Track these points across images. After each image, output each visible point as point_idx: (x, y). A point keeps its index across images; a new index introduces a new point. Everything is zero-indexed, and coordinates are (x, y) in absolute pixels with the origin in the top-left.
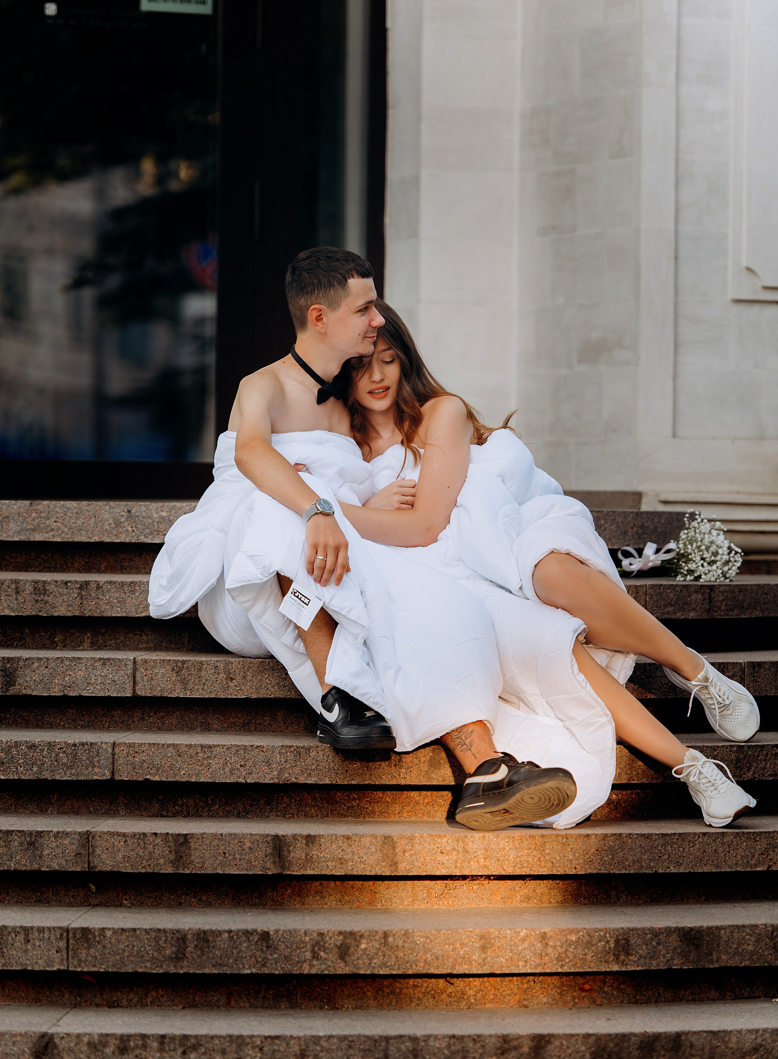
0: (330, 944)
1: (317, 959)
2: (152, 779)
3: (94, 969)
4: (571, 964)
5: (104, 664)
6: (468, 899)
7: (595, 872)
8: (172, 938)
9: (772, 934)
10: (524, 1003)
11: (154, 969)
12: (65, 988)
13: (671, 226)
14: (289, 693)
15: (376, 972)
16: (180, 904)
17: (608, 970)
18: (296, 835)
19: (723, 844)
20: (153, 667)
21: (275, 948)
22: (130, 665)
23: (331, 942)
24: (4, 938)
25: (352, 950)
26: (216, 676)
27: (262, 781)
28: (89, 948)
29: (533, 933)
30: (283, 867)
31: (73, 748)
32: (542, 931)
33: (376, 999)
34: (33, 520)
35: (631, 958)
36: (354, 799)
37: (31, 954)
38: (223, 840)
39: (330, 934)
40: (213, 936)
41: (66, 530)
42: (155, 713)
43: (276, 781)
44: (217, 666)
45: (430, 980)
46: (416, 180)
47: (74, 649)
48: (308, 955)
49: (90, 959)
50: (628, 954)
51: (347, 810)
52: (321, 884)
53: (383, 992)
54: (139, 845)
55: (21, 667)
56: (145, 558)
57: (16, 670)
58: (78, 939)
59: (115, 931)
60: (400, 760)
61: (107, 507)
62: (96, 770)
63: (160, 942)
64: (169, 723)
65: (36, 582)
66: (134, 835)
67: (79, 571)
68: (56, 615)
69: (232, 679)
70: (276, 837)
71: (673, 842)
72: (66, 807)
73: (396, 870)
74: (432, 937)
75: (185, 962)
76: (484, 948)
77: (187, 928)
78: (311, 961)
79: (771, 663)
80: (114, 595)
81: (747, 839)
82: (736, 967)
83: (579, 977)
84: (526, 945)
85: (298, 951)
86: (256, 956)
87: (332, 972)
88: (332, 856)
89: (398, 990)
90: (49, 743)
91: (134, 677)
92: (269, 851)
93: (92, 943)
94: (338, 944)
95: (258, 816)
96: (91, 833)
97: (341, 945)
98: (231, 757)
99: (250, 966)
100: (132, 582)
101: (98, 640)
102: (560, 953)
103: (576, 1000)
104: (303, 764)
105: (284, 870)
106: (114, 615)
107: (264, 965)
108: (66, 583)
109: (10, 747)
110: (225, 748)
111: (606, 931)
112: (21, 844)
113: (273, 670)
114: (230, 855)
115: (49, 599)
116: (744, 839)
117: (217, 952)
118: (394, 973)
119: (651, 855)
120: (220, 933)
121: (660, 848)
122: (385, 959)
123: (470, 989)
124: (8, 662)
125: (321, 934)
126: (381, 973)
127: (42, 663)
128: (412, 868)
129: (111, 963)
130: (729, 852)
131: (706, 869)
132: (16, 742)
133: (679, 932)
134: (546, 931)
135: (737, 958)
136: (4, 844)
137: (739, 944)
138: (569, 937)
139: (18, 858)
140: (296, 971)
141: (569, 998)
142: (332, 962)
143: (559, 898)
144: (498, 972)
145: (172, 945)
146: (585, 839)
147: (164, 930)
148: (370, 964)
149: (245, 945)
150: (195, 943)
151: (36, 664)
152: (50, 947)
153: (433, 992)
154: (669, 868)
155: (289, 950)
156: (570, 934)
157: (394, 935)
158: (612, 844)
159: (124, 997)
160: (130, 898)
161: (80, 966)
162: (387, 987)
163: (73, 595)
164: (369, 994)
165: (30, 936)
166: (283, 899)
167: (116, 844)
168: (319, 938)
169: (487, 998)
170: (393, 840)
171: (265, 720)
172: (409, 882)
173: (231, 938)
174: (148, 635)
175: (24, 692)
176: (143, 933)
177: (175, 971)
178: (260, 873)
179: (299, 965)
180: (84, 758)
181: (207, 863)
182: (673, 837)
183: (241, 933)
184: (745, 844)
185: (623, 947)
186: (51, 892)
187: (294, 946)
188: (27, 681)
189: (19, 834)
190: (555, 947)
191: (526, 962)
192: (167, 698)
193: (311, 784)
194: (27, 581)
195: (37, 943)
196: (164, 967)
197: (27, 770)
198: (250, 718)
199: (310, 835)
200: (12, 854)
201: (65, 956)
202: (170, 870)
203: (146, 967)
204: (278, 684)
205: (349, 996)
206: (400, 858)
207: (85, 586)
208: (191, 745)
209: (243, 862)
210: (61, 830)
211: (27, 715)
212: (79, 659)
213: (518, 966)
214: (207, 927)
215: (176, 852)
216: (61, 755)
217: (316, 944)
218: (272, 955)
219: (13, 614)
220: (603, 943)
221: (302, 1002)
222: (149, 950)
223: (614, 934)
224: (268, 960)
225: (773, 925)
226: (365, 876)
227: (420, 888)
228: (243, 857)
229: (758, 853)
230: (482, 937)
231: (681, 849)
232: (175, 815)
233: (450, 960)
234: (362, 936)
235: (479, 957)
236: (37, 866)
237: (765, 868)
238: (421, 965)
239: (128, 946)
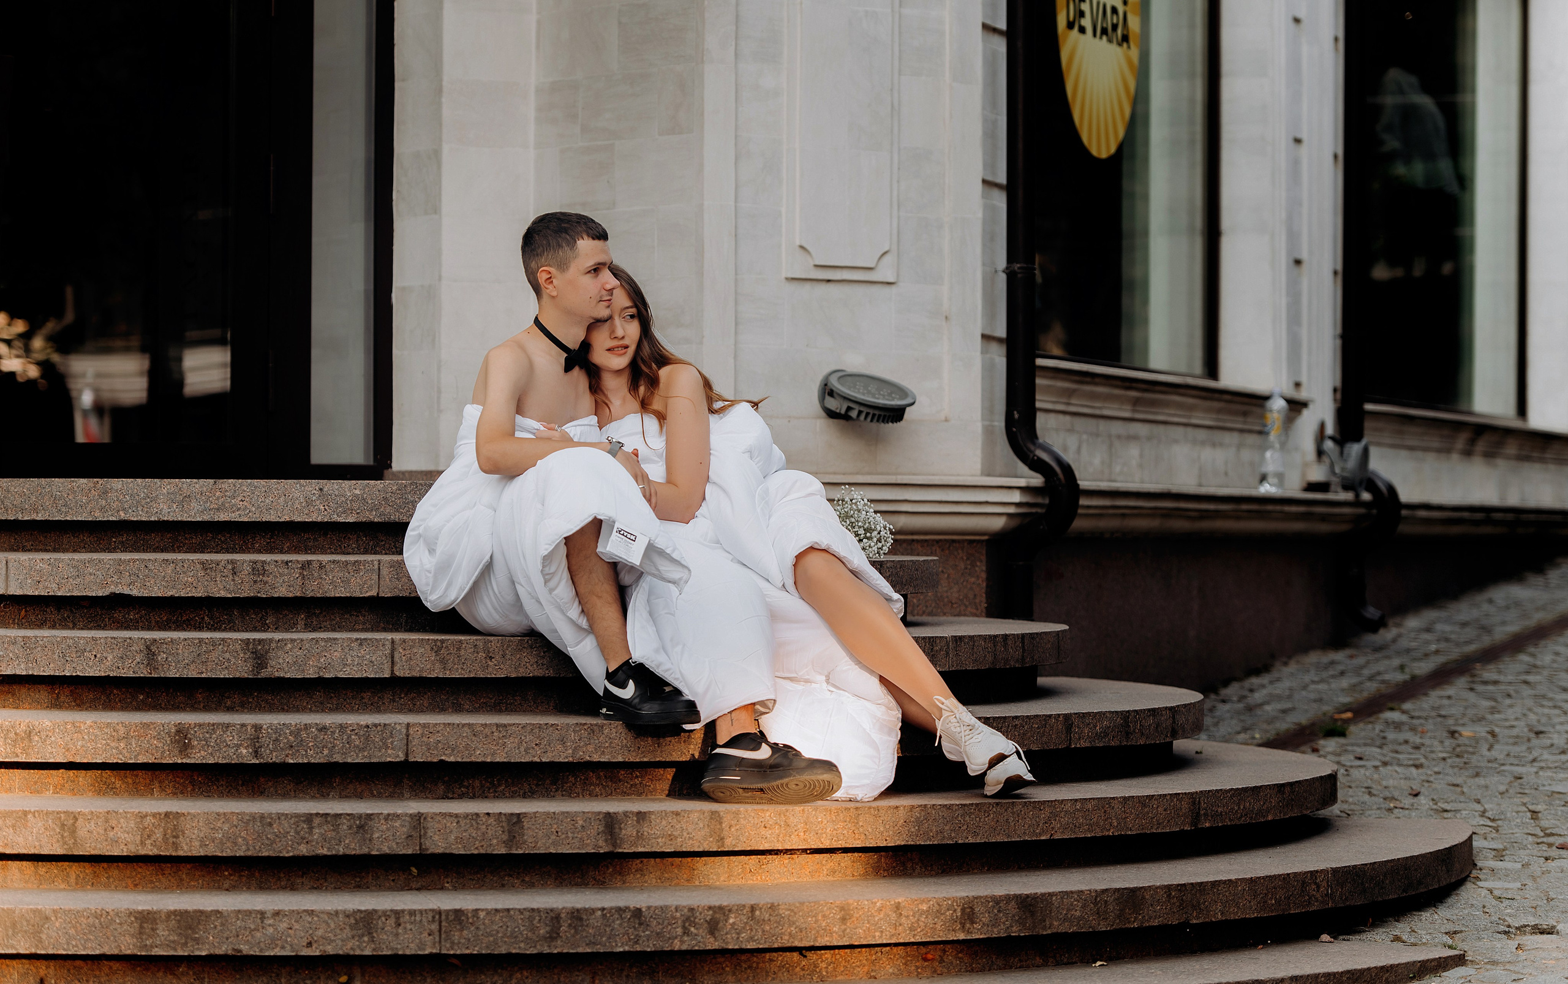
0: (700, 920)
1: (688, 935)
2: (447, 759)
3: (467, 952)
4: (922, 933)
5: (361, 644)
6: (780, 873)
7: (903, 843)
8: (546, 917)
9: (1096, 899)
10: (872, 974)
11: (527, 950)
12: (427, 973)
13: (732, 203)
14: (547, 672)
15: (744, 947)
16: (503, 886)
17: (955, 939)
18: (627, 812)
19: (1013, 813)
20: (412, 647)
21: (648, 925)
22: (388, 646)
23: (700, 918)
24: (374, 922)
25: (721, 925)
26: (476, 655)
27: (557, 760)
28: (462, 930)
29: (888, 903)
30: (615, 845)
31: (366, 729)
32: (897, 901)
33: (734, 974)
34: (218, 499)
35: (975, 926)
36: (637, 777)
37: (402, 938)
38: (555, 818)
39: (700, 909)
40: (586, 914)
41: (254, 509)
42: (406, 695)
43: (571, 759)
44: (476, 645)
45: (785, 954)
46: (436, 155)
47: (287, 630)
48: (679, 931)
49: (463, 941)
50: (973, 922)
51: (630, 788)
52: (642, 862)
53: (741, 967)
54: (472, 825)
55: (273, 649)
56: (331, 538)
57: (267, 652)
58: (451, 921)
59: (489, 912)
60: (689, 737)
61: (298, 485)
62: (390, 752)
63: (535, 922)
64: (420, 705)
65: (255, 562)
66: (466, 816)
67: (260, 552)
68: (276, 595)
69: (491, 658)
70: (608, 814)
72: (348, 790)
73: (723, 846)
74: (796, 910)
75: (559, 942)
76: (843, 920)
77: (560, 907)
78: (682, 937)
79: (969, 636)
80: (338, 574)
82: (1066, 933)
83: (922, 947)
84: (882, 916)
85: (670, 927)
86: (628, 934)
87: (702, 947)
88: (662, 833)
89: (755, 965)
90: (341, 725)
91: (393, 657)
92: (601, 829)
93: (465, 925)
94: (707, 919)
95: (543, 796)
96: (423, 814)
97: (711, 919)
98: (525, 736)
99: (623, 943)
100: (356, 562)
101: (312, 622)
102: (913, 923)
103: (919, 970)
104: (597, 742)
105: (616, 848)
106: (337, 595)
107: (636, 943)
108: (287, 563)
109: (299, 730)
110: (520, 726)
111: (954, 900)
112: (350, 828)
113: (531, 648)
114: (563, 834)
115: (269, 579)
117: (590, 931)
118: (761, 947)
120: (593, 911)
121: (960, 818)
122: (752, 934)
123: (822, 962)
124: (259, 644)
125: (691, 910)
126: (749, 947)
127: (295, 644)
128: (738, 843)
129: (484, 945)
131: (999, 839)
132: (306, 725)
133: (1017, 900)
134: (900, 901)
135: (1066, 924)
136: (332, 828)
137: (1068, 910)
138: (920, 907)
139: (347, 842)
140: (667, 948)
141: (913, 968)
142: (702, 937)
143: (861, 871)
144: (856, 943)
145: (546, 925)
146: (895, 811)
147: (538, 909)
148: (738, 938)
149: (618, 922)
150: (569, 922)
151: (289, 645)
152: (422, 930)
153: (787, 966)
155: (660, 927)
156: (921, 904)
157: (761, 909)
158: (918, 815)
159: (488, 979)
160: (452, 882)
161: (452, 949)
162: (745, 962)
163: (294, 575)
164: (728, 969)
165: (402, 920)
166: (604, 878)
167: (448, 825)
168: (690, 914)
169: (838, 970)
170: (719, 815)
171: (516, 700)
172: (725, 858)
173: (604, 916)
174: (364, 616)
175: (277, 674)
176: (517, 913)
177: (548, 951)
178: (593, 851)
179: (671, 941)
180: (377, 740)
181: (540, 843)
183: (613, 911)
185: (969, 915)
186: (370, 877)
187: (666, 922)
188: (280, 663)
189: (348, 818)
190: (907, 917)
191: (882, 932)
192: (426, 678)
193: (604, 762)
194: (244, 561)
195: (409, 926)
196: (538, 947)
197: (317, 753)
198: (501, 698)
199: (641, 812)
200: (340, 837)
201: (437, 939)
202: (503, 851)
203: (520, 947)
204: (537, 662)
205: (708, 972)
206: (727, 833)
207: (307, 566)
208: (486, 724)
209: (575, 841)
210: (392, 812)
211: (272, 699)
212: (335, 639)
213: (874, 937)
214: (579, 906)
215: (509, 832)
216: (353, 737)
217: (687, 919)
218: (644, 932)
219: (230, 596)
220: (951, 912)
221: (664, 979)
222: (523, 930)
223: (960, 902)
224: (640, 937)
225: (1096, 891)
226: (694, 852)
227: (736, 864)
228: (576, 835)
230: (842, 909)
232: (461, 797)
233: (813, 932)
234: (730, 911)
235: (839, 929)
236: (367, 850)
238: (787, 937)
239: (501, 927)
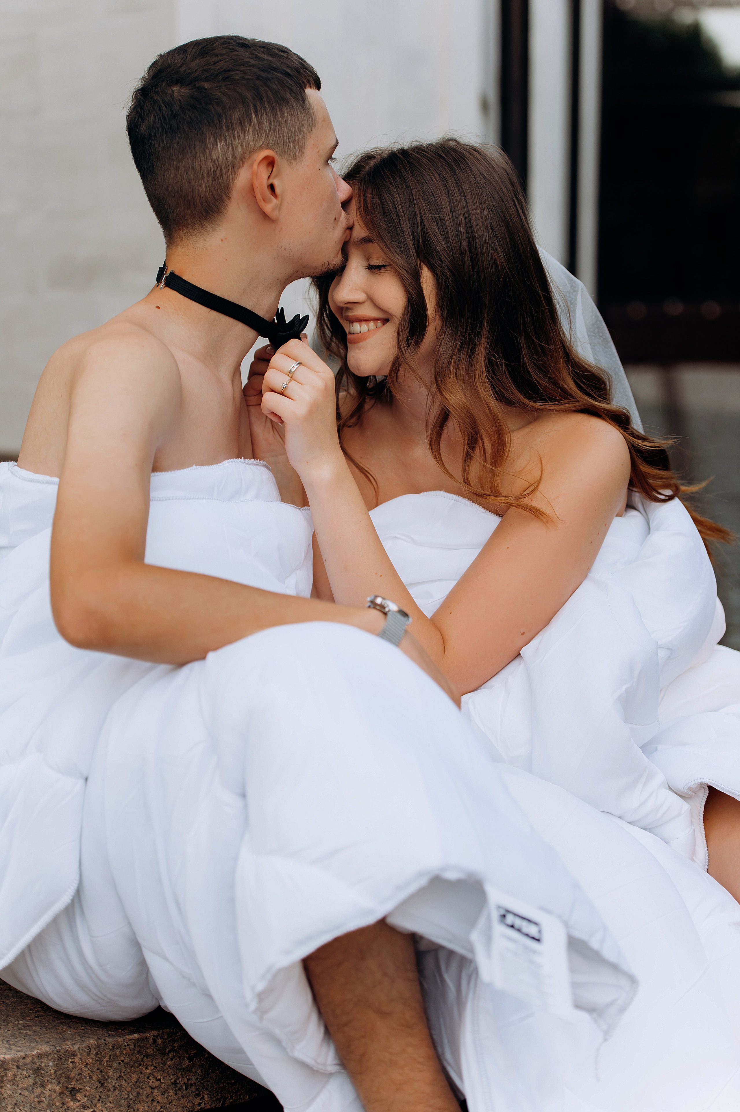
14: (197, 1101)
26: (38, 1091)
69: (73, 1092)
204: (175, 1083)
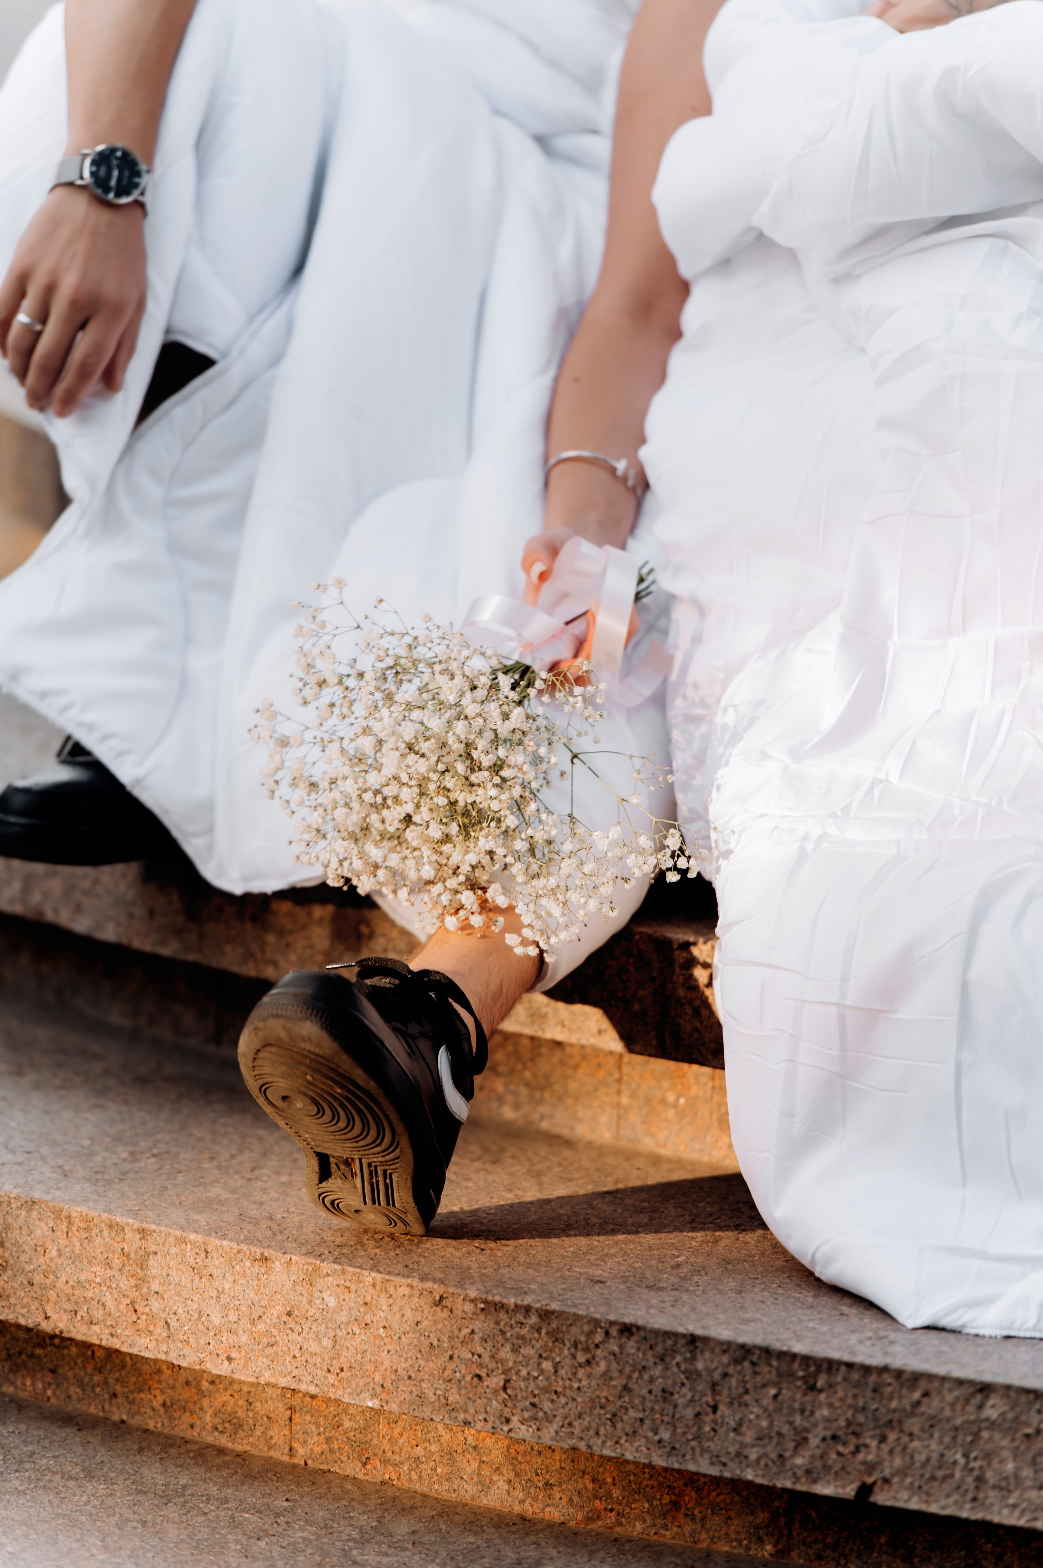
71: (522, 1338)
81: (780, 1375)
116: (767, 1372)
119: (451, 1366)
130: (715, 1409)
154: (508, 1421)
182: (520, 1317)
184: (773, 1391)
229: (821, 1431)
231: (547, 1365)
237: (849, 1491)
